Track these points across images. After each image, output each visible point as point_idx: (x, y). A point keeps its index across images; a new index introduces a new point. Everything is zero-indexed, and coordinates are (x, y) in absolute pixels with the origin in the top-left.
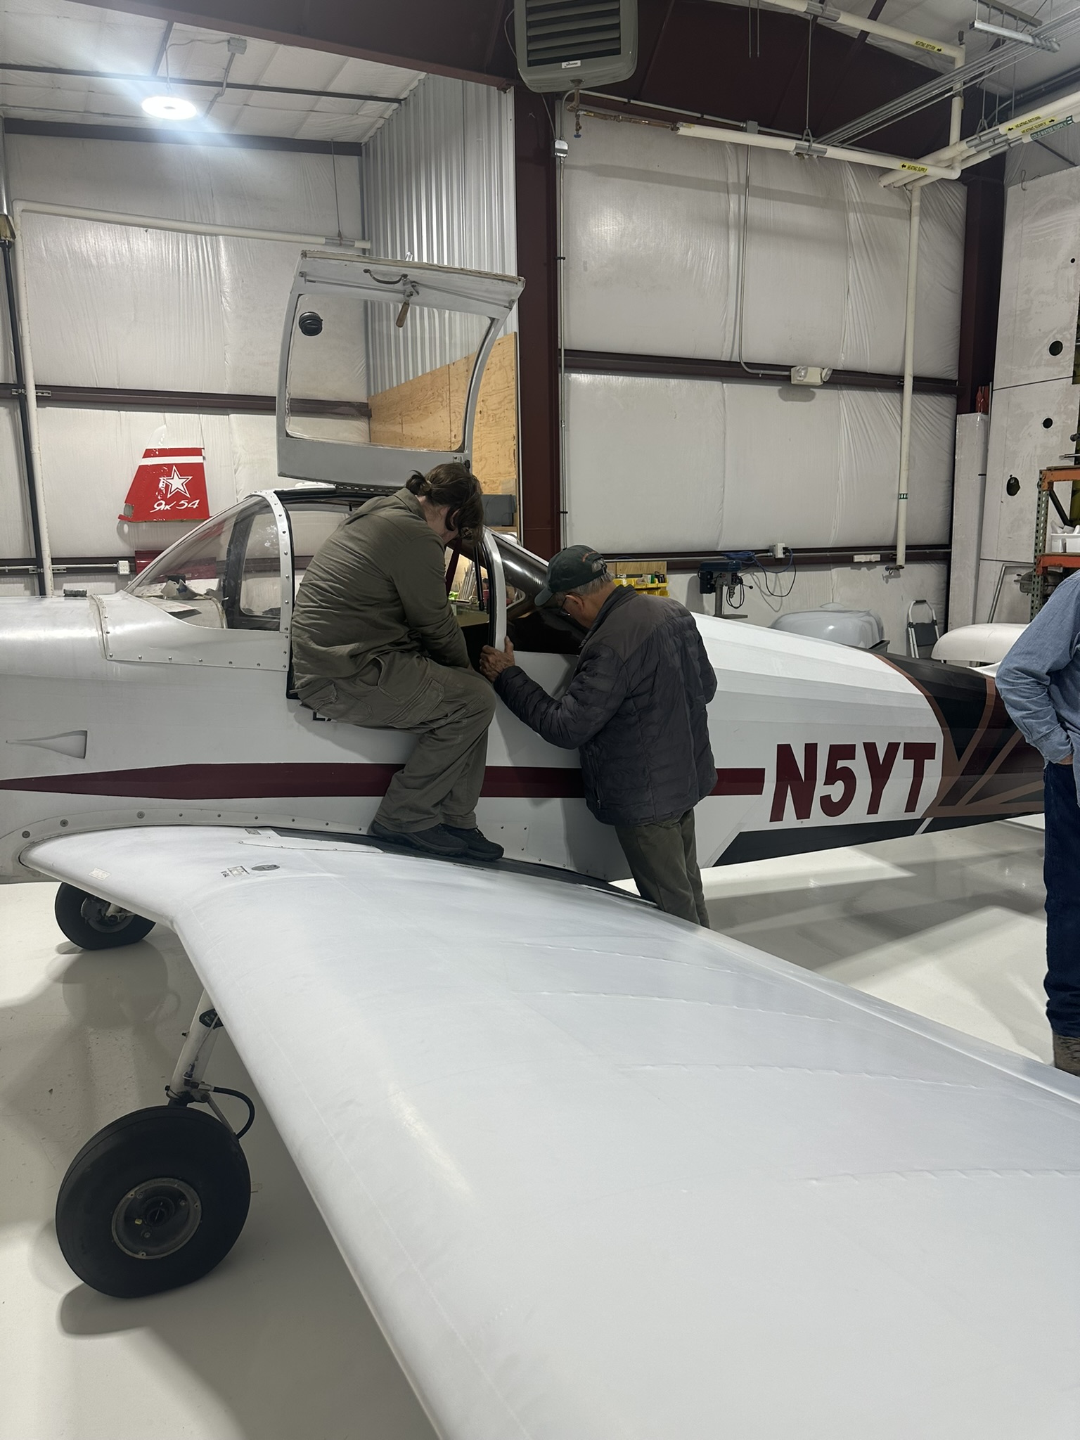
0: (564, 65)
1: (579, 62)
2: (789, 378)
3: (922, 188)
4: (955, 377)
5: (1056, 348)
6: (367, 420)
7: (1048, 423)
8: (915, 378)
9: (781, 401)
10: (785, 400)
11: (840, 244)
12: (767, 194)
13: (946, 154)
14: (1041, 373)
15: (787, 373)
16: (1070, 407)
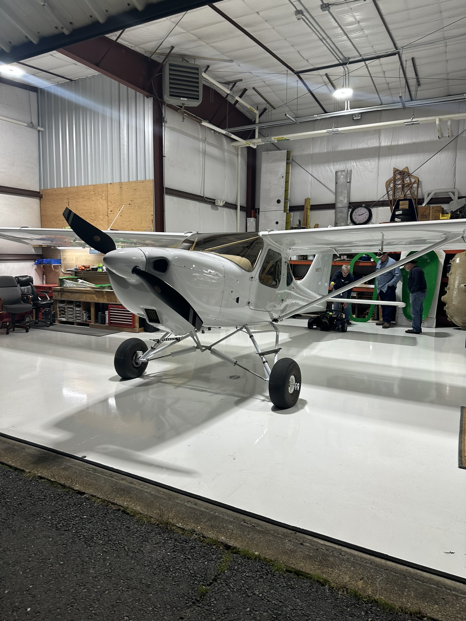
0: (181, 99)
1: (186, 99)
2: (214, 203)
3: (241, 148)
4: (245, 206)
5: (279, 201)
6: (39, 199)
7: (277, 223)
8: (241, 206)
9: (211, 209)
10: (213, 210)
11: (223, 161)
12: (209, 144)
13: (254, 141)
14: (274, 208)
15: (214, 201)
16: (284, 219)
